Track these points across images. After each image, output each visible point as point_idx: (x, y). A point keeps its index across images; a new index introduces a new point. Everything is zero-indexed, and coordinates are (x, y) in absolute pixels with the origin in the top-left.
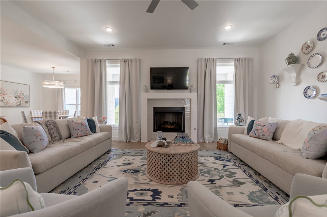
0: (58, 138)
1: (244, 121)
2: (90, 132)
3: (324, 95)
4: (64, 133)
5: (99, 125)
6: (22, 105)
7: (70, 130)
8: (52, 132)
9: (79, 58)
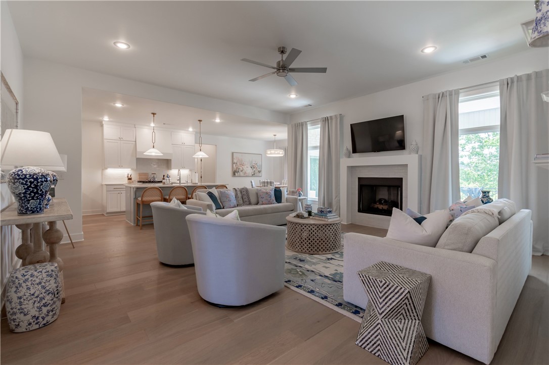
0: (248, 203)
2: (275, 201)
4: (253, 199)
5: (286, 196)
6: (256, 175)
7: (258, 198)
8: (244, 198)
9: (287, 125)
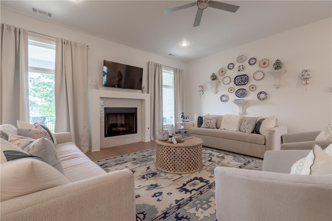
1: (188, 118)
3: (235, 100)
